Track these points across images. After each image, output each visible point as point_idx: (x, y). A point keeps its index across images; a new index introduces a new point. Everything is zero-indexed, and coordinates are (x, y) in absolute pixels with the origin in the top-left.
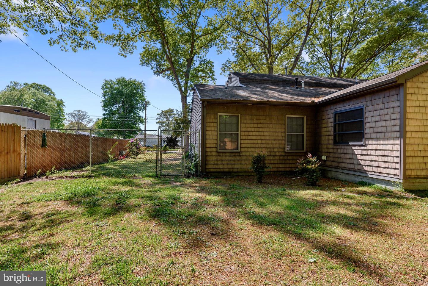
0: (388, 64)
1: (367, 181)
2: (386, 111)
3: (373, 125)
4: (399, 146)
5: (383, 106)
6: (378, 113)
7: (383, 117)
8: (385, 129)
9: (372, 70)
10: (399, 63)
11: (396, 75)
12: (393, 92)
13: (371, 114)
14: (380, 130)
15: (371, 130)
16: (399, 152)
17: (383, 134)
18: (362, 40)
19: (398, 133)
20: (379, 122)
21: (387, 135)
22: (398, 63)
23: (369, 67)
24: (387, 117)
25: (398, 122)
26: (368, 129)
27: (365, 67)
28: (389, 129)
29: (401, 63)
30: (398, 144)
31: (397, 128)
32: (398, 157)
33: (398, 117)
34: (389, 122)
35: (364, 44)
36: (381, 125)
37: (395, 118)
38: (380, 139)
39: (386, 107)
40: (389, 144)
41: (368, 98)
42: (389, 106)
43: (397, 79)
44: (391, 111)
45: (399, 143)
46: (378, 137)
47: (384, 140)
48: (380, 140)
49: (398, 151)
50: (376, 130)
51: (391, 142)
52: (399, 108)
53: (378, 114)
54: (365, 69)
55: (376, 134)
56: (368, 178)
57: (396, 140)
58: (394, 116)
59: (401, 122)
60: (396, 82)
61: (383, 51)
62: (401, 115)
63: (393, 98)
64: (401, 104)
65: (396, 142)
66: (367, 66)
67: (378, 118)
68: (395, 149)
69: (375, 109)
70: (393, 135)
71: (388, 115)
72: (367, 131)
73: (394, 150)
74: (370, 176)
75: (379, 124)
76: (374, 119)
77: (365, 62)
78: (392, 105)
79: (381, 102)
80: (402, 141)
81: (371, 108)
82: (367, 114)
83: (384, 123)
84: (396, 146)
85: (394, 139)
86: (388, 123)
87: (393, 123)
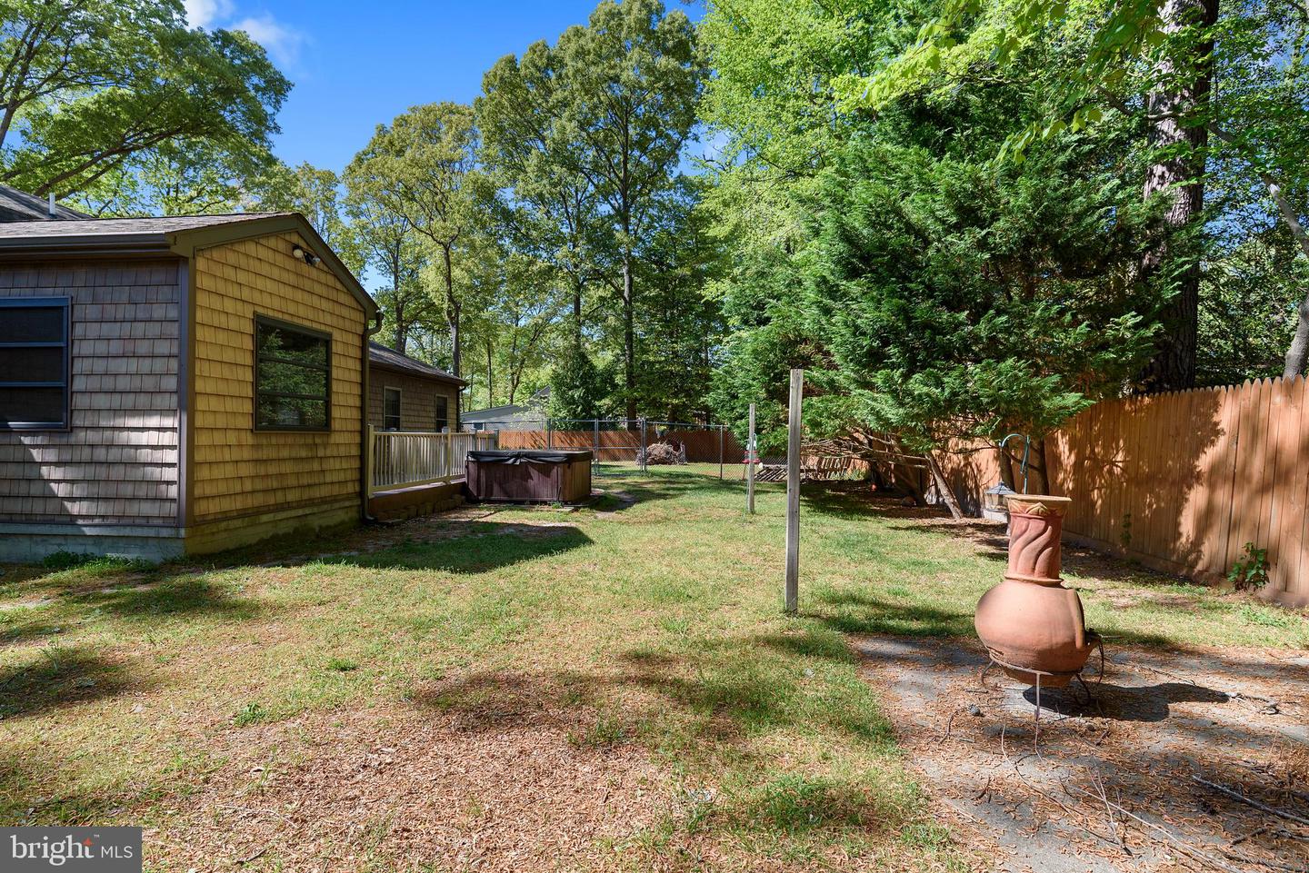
0: (164, 192)
1: (79, 550)
2: (139, 329)
3: (100, 366)
4: (176, 435)
5: (130, 312)
6: (114, 330)
7: (129, 347)
8: (136, 383)
9: (115, 193)
10: (195, 201)
11: (168, 227)
12: (159, 276)
13: (93, 330)
14: (123, 383)
15: (94, 383)
16: (176, 452)
17: (132, 397)
18: (80, 80)
19: (175, 398)
20: (119, 360)
21: (143, 400)
22: (192, 199)
23: (103, 178)
24: (143, 347)
25: (174, 364)
26: (83, 379)
27: (87, 174)
28: (149, 383)
29: (199, 202)
30: (173, 429)
31: (171, 383)
32: (173, 465)
33: (175, 350)
34: (148, 361)
35: (86, 98)
36: (123, 370)
37: (166, 352)
38: (122, 412)
39: (140, 315)
40: (149, 429)
41: (81, 276)
42: (148, 316)
43: (171, 241)
44: (154, 329)
45: (176, 425)
46: (116, 404)
47: (134, 416)
48: (120, 417)
49: (172, 447)
50: (108, 383)
51: (154, 421)
52: (177, 324)
53: (117, 334)
54: (89, 181)
55: (109, 396)
56: (80, 540)
57: (168, 416)
58: (163, 347)
59: (180, 366)
60: (167, 247)
61: (148, 145)
62: (180, 346)
63: (160, 293)
64: (180, 312)
65: (169, 422)
66: (98, 175)
67: (115, 347)
68: (166, 443)
69: (107, 316)
70: (159, 401)
71: (147, 341)
72: (79, 384)
73: (163, 447)
74: (88, 531)
75: (120, 366)
76: (101, 348)
77: (88, 158)
78: (158, 312)
79: (125, 298)
80: (185, 418)
81: (92, 311)
82: (79, 329)
83: (133, 365)
84: (169, 434)
85: (162, 412)
86: (146, 365)
87: (159, 365)
